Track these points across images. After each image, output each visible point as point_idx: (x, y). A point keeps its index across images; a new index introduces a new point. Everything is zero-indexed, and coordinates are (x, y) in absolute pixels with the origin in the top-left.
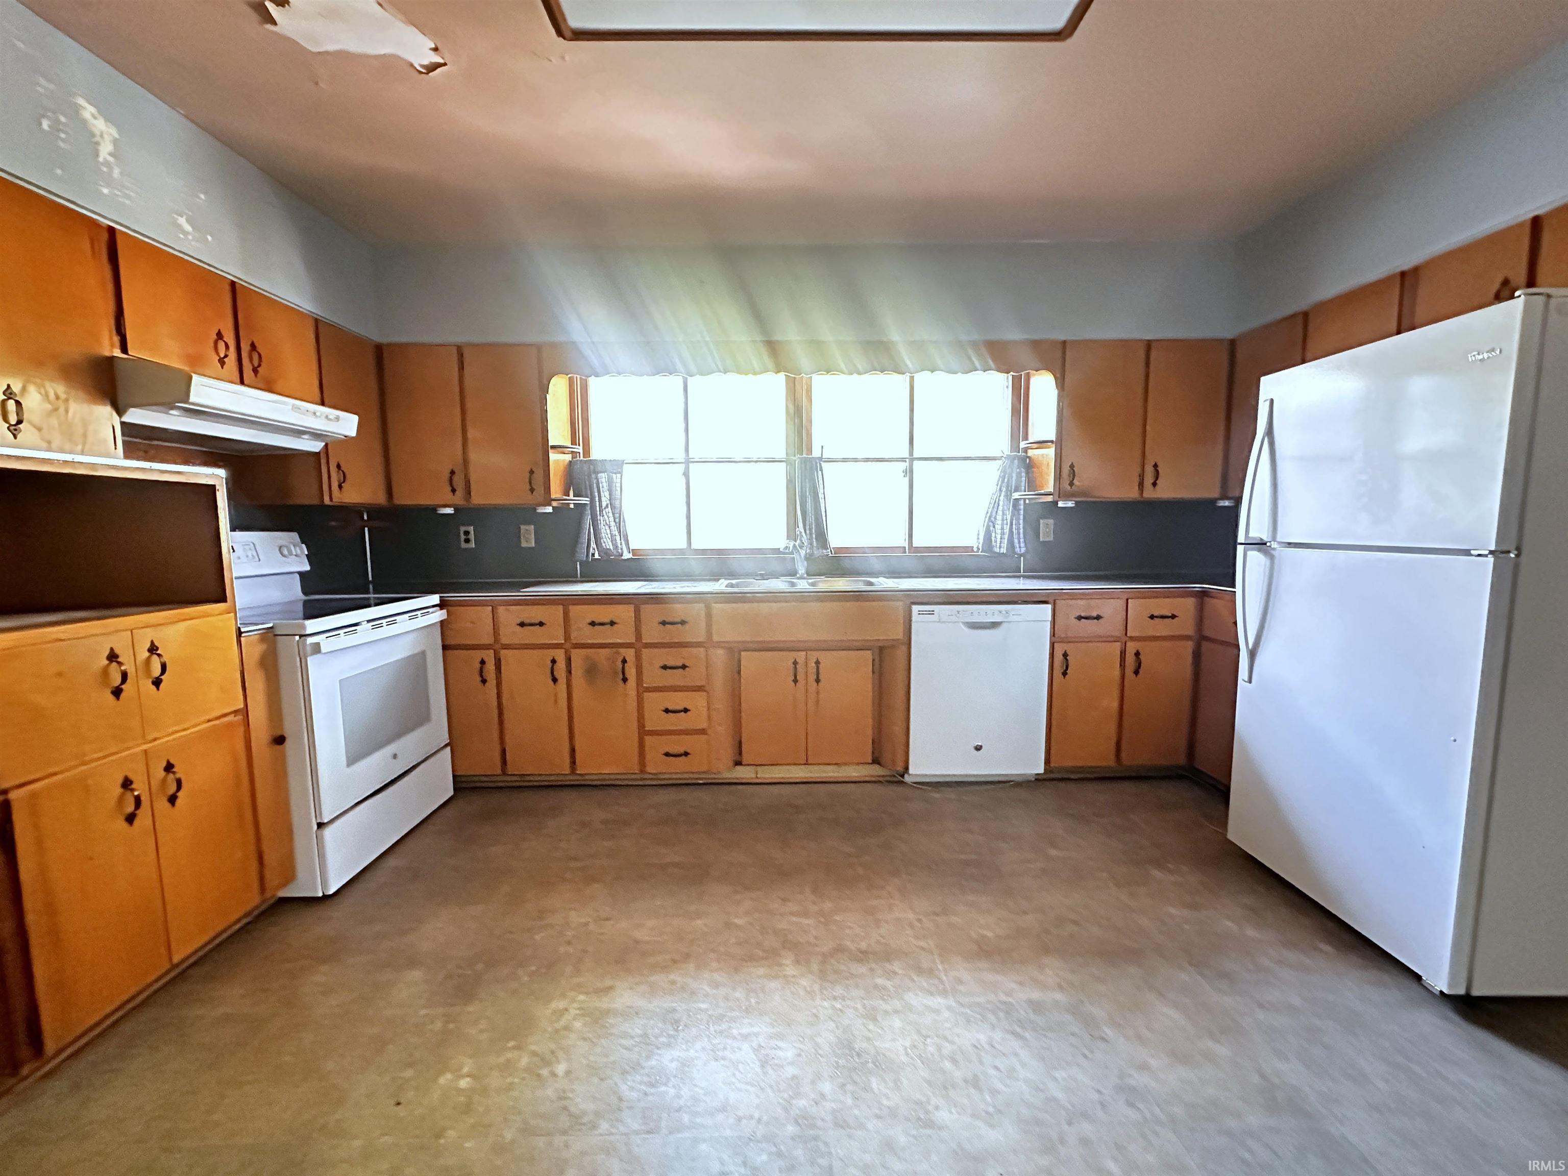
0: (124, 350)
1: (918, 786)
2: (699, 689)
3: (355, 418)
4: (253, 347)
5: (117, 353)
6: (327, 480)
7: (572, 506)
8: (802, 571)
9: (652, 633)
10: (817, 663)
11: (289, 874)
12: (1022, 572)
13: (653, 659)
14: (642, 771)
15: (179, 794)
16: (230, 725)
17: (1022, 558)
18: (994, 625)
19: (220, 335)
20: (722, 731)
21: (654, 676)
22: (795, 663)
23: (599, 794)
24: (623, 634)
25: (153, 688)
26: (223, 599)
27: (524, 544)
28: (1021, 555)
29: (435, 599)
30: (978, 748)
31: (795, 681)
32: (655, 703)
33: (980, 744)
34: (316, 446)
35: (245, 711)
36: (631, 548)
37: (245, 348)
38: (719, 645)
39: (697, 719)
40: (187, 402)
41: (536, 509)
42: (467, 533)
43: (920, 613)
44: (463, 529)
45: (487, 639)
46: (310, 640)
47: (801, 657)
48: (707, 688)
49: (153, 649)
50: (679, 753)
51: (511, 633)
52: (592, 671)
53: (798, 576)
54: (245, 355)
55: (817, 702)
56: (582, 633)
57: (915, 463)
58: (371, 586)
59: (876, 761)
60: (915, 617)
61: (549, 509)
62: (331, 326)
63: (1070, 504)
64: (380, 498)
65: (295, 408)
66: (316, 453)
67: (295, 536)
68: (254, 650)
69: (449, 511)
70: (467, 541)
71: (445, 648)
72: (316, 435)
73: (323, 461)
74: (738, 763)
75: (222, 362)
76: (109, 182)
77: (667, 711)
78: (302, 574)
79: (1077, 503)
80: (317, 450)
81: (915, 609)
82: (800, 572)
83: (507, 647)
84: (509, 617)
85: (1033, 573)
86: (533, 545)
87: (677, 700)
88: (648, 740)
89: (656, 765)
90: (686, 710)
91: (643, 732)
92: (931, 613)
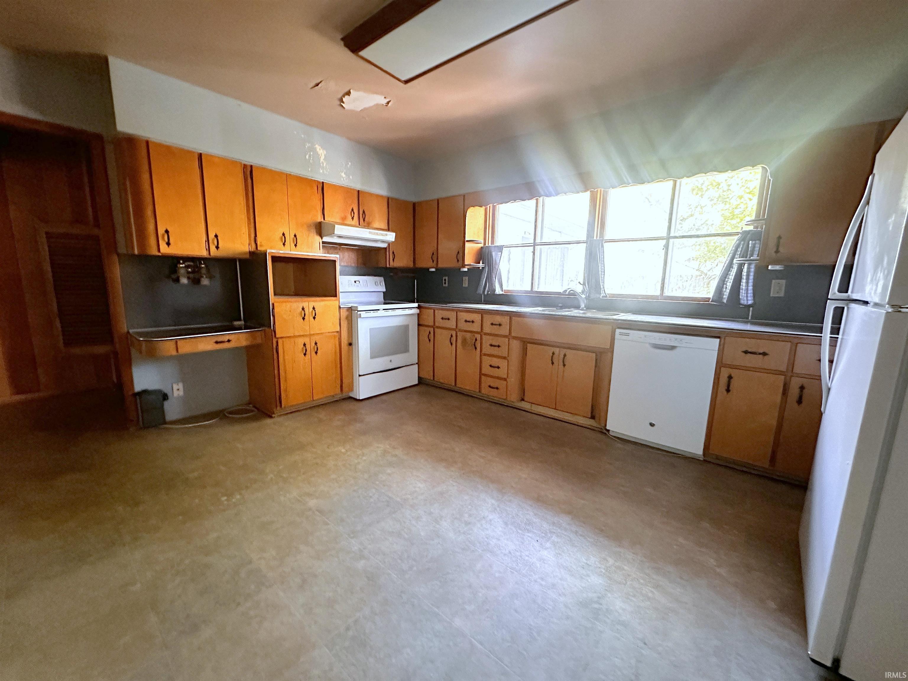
0: (324, 219)
1: (614, 439)
2: (505, 358)
3: (394, 234)
4: (364, 212)
5: (322, 220)
6: (388, 257)
7: (481, 268)
8: (583, 306)
9: (487, 329)
10: (565, 355)
11: (351, 389)
12: (750, 318)
13: (487, 340)
14: (480, 391)
15: (318, 351)
16: (335, 336)
17: (751, 309)
18: (673, 348)
19: (352, 210)
20: (514, 380)
21: (487, 349)
22: (553, 354)
23: (465, 398)
24: (476, 327)
25: (313, 319)
26: (336, 296)
27: (464, 286)
28: (750, 306)
29: (416, 305)
30: (652, 425)
31: (553, 363)
32: (487, 361)
33: (653, 423)
34: (385, 245)
35: (340, 332)
36: (503, 289)
37: (361, 212)
38: (515, 338)
39: (503, 373)
40: (334, 234)
41: (460, 269)
42: (445, 280)
43: (621, 334)
44: (444, 278)
45: (431, 324)
46: (359, 313)
47: (557, 350)
48: (509, 358)
49: (314, 308)
50: (494, 387)
51: (439, 322)
52: (464, 341)
53: (580, 308)
54: (361, 215)
55: (563, 377)
56: (463, 325)
57: (671, 241)
58: (416, 300)
59: (593, 417)
60: (617, 336)
61: (466, 270)
62: (393, 199)
63: (778, 267)
64: (411, 265)
65: (370, 233)
66: (385, 248)
67: (382, 279)
68: (344, 313)
69: (433, 270)
70: (445, 283)
71: (419, 325)
72: (383, 242)
73: (388, 250)
74: (523, 400)
75: (353, 218)
76: (323, 168)
77: (491, 366)
78: (383, 292)
79: (786, 266)
80: (385, 247)
81: (618, 331)
82: (582, 307)
83: (438, 327)
84: (439, 314)
85: (757, 320)
86: (467, 286)
87: (495, 362)
88: (483, 377)
89: (485, 390)
90: (498, 367)
91: (481, 374)
92: (627, 335)
